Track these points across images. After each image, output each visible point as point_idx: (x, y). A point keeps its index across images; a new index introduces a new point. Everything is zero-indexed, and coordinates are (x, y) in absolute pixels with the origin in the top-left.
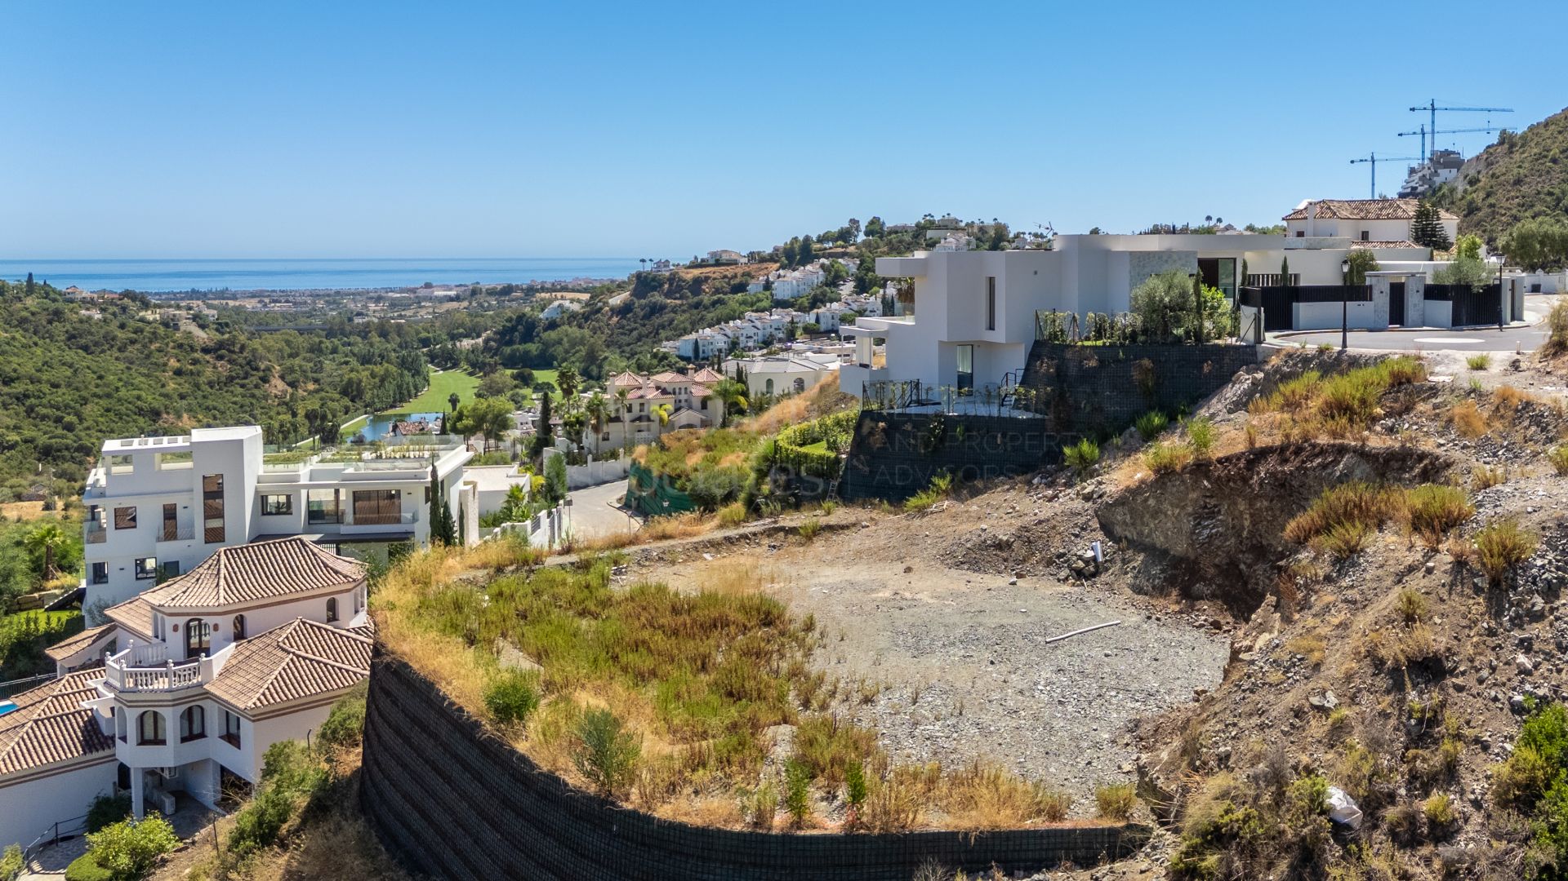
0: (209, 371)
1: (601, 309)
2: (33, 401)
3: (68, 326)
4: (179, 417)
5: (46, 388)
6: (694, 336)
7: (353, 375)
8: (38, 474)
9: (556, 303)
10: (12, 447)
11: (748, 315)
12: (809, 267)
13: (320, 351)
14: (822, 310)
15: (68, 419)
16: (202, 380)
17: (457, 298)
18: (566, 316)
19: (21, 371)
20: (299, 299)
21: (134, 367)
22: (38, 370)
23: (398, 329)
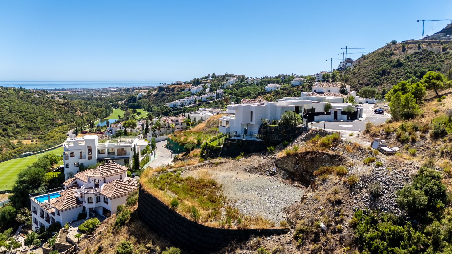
0: (63, 109)
1: (151, 95)
2: (26, 116)
3: (31, 99)
4: (58, 120)
5: (28, 114)
6: (173, 102)
7: (96, 110)
8: (29, 133)
9: (141, 93)
10: (22, 127)
11: (185, 97)
12: (199, 86)
13: (87, 104)
14: (202, 96)
15: (34, 121)
16: (62, 111)
17: (116, 91)
18: (143, 96)
19: (23, 110)
20: (81, 91)
21: (47, 109)
22: (26, 110)
23: (104, 99)
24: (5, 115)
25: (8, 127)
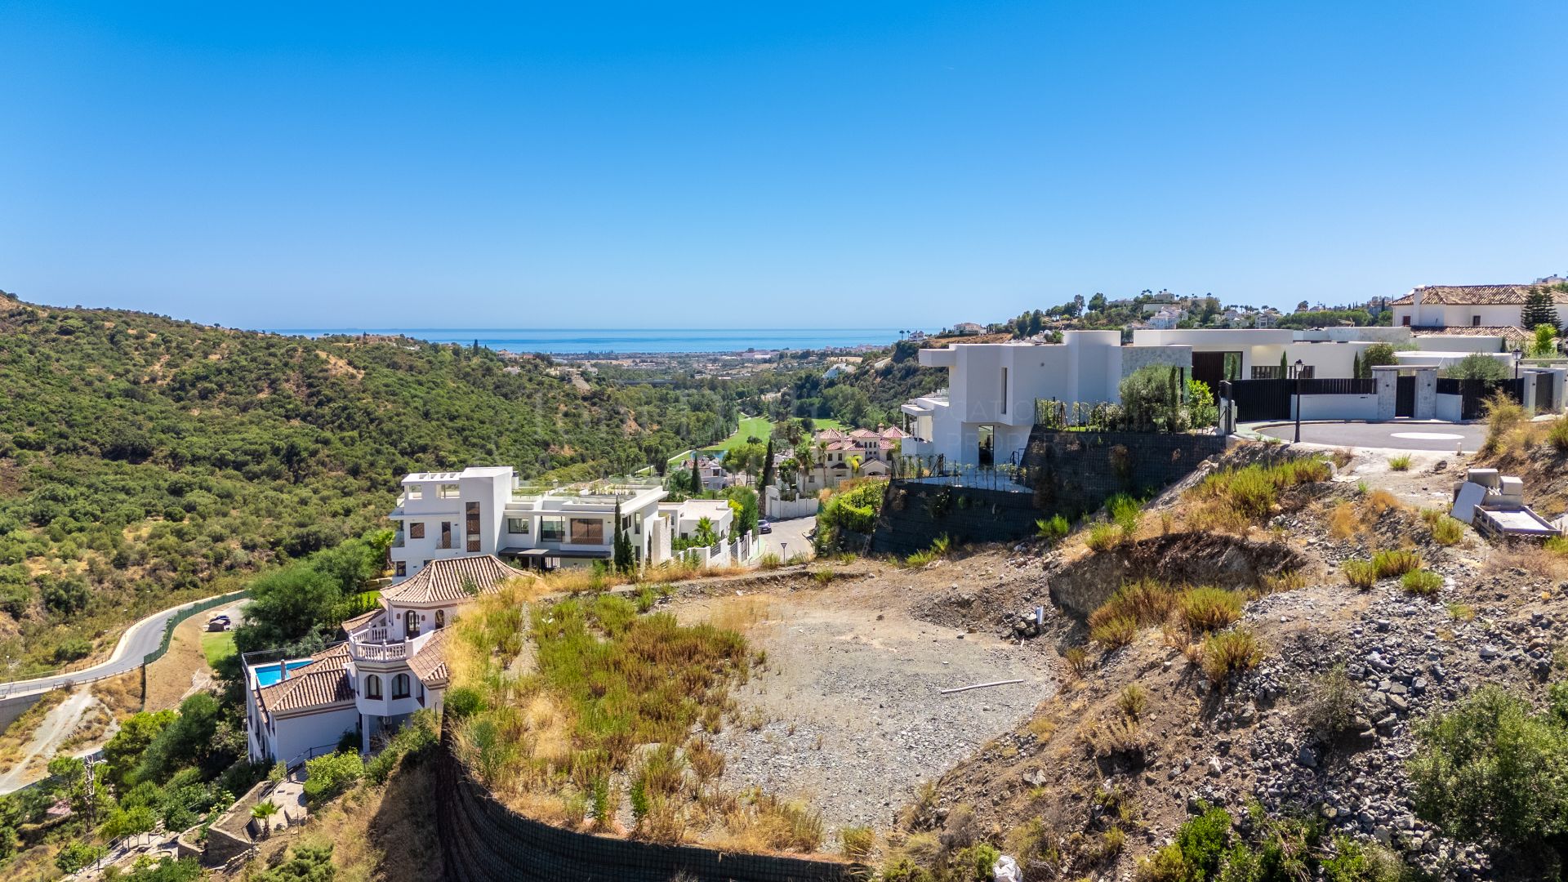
0: (585, 414)
1: (868, 370)
2: (467, 433)
3: (495, 379)
4: (562, 448)
5: (476, 424)
7: (685, 419)
9: (835, 366)
12: (1034, 338)
13: (667, 400)
16: (580, 420)
17: (769, 361)
18: (842, 377)
19: (460, 410)
20: (660, 360)
21: (536, 410)
22: (473, 411)
23: (724, 384)
24: (407, 427)
25: (412, 463)
